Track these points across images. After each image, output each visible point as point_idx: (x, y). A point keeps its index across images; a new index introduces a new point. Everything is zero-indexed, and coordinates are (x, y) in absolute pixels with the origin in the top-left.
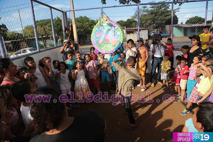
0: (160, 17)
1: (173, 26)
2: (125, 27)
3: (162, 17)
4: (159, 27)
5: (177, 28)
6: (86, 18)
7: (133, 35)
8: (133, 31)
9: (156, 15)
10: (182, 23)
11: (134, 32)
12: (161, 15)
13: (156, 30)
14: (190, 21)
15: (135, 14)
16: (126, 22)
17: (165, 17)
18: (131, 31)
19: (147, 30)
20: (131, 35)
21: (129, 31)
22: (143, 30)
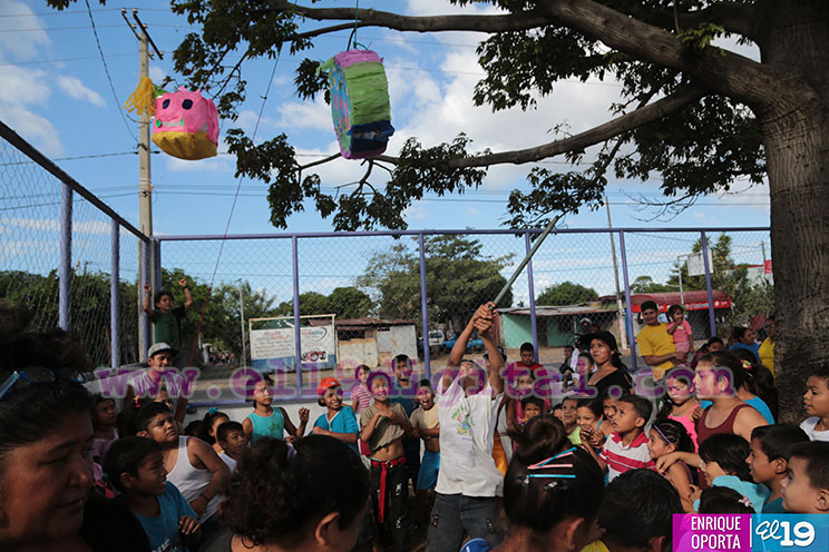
0: (455, 283)
1: (501, 313)
2: (333, 316)
3: (459, 281)
4: (450, 318)
5: (514, 321)
6: (183, 274)
7: (361, 345)
8: (363, 332)
9: (438, 276)
10: (522, 304)
11: (366, 334)
12: (456, 275)
13: (441, 326)
14: (553, 297)
15: (369, 269)
16: (331, 298)
17: (469, 284)
18: (356, 332)
19: (413, 327)
20: (353, 345)
21: (347, 329)
22: (397, 325)
